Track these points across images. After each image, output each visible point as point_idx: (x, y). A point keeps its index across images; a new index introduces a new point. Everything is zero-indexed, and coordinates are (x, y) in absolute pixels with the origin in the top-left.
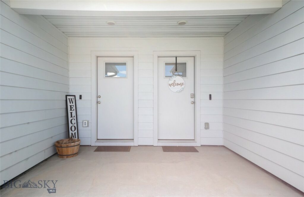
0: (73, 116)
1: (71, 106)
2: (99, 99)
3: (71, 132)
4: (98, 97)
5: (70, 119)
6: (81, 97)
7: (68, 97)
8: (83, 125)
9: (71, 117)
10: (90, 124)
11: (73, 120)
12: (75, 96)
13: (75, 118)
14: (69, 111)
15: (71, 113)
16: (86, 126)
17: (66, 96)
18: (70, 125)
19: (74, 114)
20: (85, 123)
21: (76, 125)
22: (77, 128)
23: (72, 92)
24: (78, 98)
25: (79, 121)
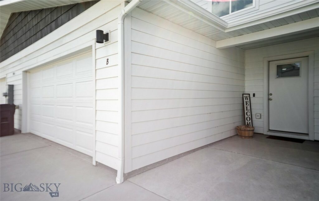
1: (246, 102)
2: (270, 97)
3: (246, 121)
4: (270, 94)
5: (246, 111)
6: (254, 95)
7: (244, 95)
8: (256, 117)
9: (247, 110)
10: (262, 117)
11: (248, 113)
12: (249, 94)
13: (250, 111)
14: (245, 106)
15: (247, 107)
16: (259, 117)
17: (243, 94)
18: (246, 116)
19: (249, 108)
20: (258, 115)
21: (250, 116)
22: (251, 119)
23: (247, 91)
24: (252, 96)
25: (253, 113)
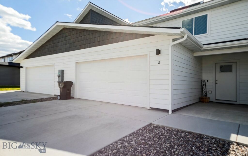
0: (204, 88)
1: (203, 84)
2: (216, 82)
3: (204, 95)
4: (216, 81)
5: (203, 89)
6: (208, 81)
7: (202, 81)
8: (209, 92)
9: (204, 89)
10: (212, 92)
11: (205, 90)
12: (205, 80)
13: (205, 89)
14: (203, 86)
15: (204, 87)
16: (211, 93)
17: (202, 80)
18: (204, 92)
19: (205, 88)
20: (210, 92)
21: (206, 92)
22: (206, 93)
23: (204, 78)
24: (206, 81)
25: (207, 91)
